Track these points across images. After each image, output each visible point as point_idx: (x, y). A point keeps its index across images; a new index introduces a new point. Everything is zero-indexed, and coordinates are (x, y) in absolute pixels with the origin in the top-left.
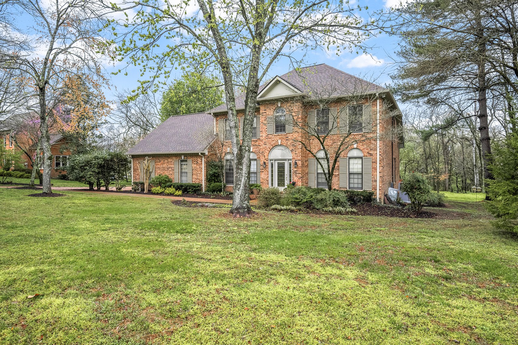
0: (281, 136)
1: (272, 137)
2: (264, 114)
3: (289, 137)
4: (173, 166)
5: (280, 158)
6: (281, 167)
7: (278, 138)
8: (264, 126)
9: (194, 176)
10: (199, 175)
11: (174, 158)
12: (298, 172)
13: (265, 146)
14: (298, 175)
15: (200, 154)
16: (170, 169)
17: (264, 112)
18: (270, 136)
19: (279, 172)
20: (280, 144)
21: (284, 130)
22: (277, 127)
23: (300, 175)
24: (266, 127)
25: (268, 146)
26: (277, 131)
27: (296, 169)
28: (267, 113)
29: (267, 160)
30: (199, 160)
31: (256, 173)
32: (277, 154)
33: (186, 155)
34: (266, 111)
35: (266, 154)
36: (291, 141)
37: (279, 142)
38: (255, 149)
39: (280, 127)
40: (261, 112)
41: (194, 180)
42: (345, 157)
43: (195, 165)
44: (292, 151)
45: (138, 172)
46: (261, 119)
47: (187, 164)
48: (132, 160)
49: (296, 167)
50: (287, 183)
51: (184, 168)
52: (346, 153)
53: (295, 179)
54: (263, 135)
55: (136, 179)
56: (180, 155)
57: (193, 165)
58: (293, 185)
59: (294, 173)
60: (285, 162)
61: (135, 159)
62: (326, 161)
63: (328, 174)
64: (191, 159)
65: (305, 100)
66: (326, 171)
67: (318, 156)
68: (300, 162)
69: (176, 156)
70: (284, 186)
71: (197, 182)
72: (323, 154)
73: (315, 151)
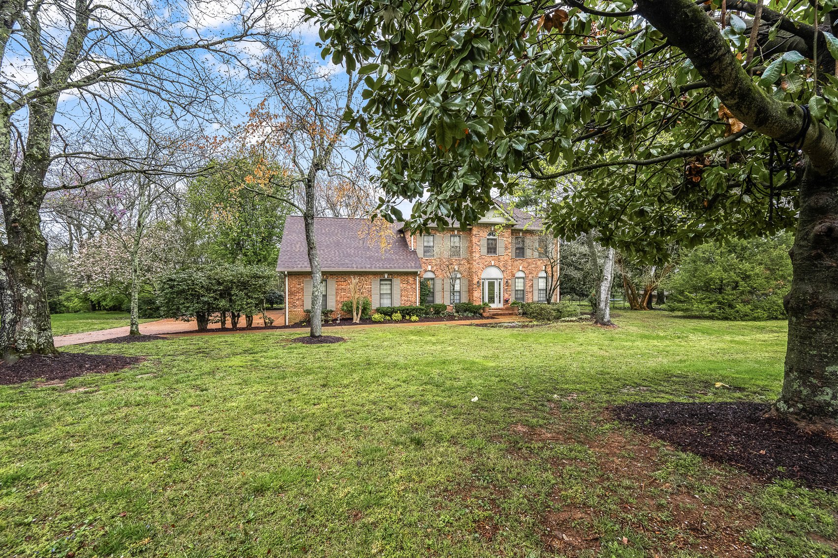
0: (494, 258)
1: (486, 258)
2: (477, 235)
3: (501, 259)
4: (369, 286)
5: (492, 277)
6: (491, 285)
8: (477, 247)
9: (404, 298)
10: (410, 296)
11: (371, 276)
12: (508, 290)
13: (479, 266)
14: (508, 292)
15: (418, 272)
17: (477, 233)
18: (484, 257)
19: (489, 290)
21: (495, 252)
22: (488, 248)
23: (510, 292)
24: (480, 248)
25: (481, 266)
26: (488, 252)
28: (481, 235)
29: (480, 279)
30: (411, 279)
31: (460, 292)
32: (493, 273)
33: (390, 273)
34: (479, 233)
35: (479, 274)
36: (503, 262)
37: (493, 263)
39: (492, 249)
40: (474, 233)
41: (404, 302)
42: (537, 277)
43: (405, 285)
44: (503, 271)
45: (299, 296)
46: (475, 240)
47: (391, 284)
48: (287, 279)
49: (507, 286)
50: (497, 300)
51: (386, 289)
52: (537, 274)
53: (506, 296)
54: (476, 256)
55: (295, 307)
56: (382, 273)
57: (401, 285)
58: (506, 301)
59: (506, 291)
60: (496, 281)
61: (293, 277)
62: (522, 280)
63: (523, 290)
64: (399, 279)
65: (513, 228)
66: (522, 289)
67: (517, 275)
68: (510, 281)
69: (375, 274)
70: (494, 302)
71: (408, 304)
72: (521, 274)
73: (515, 272)
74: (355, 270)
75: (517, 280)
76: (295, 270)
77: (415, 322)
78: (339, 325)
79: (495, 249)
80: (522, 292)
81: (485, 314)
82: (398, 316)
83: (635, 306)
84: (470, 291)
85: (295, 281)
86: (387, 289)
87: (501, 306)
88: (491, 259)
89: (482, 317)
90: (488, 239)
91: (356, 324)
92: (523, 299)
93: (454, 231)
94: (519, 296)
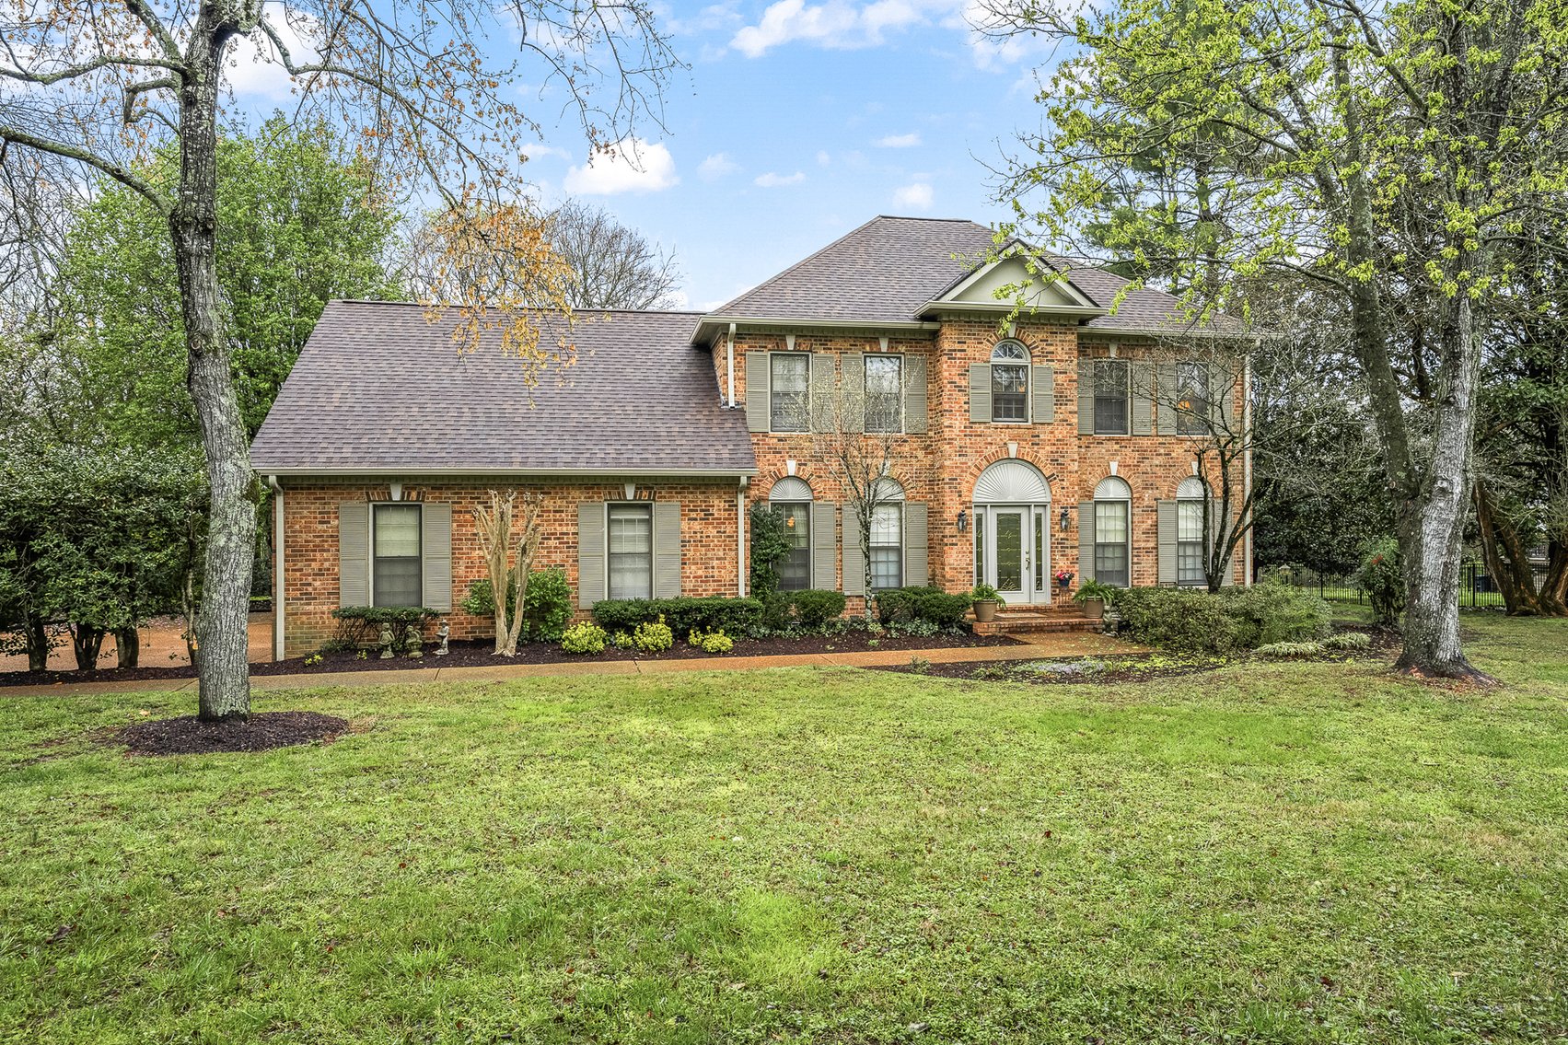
0: (1016, 431)
1: (988, 432)
2: (959, 355)
3: (1042, 437)
4: (572, 529)
5: (1011, 499)
6: (1009, 526)
7: (1005, 436)
8: (956, 394)
9: (692, 570)
10: (715, 563)
11: (575, 493)
12: (1068, 543)
13: (963, 459)
14: (1068, 551)
15: (744, 481)
16: (552, 543)
17: (957, 346)
18: (980, 429)
19: (1002, 544)
20: (1013, 455)
21: (1021, 413)
22: (997, 399)
23: (1075, 552)
24: (966, 399)
25: (972, 460)
26: (996, 413)
27: (1062, 535)
28: (970, 352)
29: (967, 505)
30: (718, 504)
31: (899, 550)
32: (1017, 484)
33: (644, 483)
34: (965, 347)
35: (964, 488)
36: (1048, 448)
37: (1013, 449)
38: (898, 470)
39: (1009, 403)
40: (945, 346)
41: (689, 585)
42: (1172, 501)
43: (697, 526)
44: (1049, 479)
45: (322, 560)
46: (948, 370)
47: (649, 522)
48: (280, 501)
49: (1066, 529)
50: (1027, 577)
51: (630, 537)
52: (1173, 489)
53: (1063, 564)
54: (955, 424)
55: (310, 598)
56: (616, 483)
57: (685, 525)
58: (1062, 582)
59: (1060, 546)
60: (1023, 512)
61: (302, 497)
62: (1119, 511)
63: (1124, 546)
64: (676, 502)
65: (1084, 330)
66: (1120, 539)
67: (1098, 495)
68: (1073, 514)
69: (590, 484)
70: (1018, 586)
71: (707, 591)
72: (1115, 491)
73: (1093, 481)
74: (516, 469)
75: (1101, 510)
76: (307, 468)
77: (718, 653)
78: (442, 663)
79: (1022, 400)
80: (1118, 553)
81: (981, 629)
82: (659, 633)
83: (1523, 601)
84: (934, 549)
85: (309, 509)
86: (633, 539)
87: (1044, 598)
88: (1005, 435)
89: (969, 636)
90: (995, 367)
91: (503, 660)
92: (1123, 574)
93: (875, 340)
94: (1109, 566)
